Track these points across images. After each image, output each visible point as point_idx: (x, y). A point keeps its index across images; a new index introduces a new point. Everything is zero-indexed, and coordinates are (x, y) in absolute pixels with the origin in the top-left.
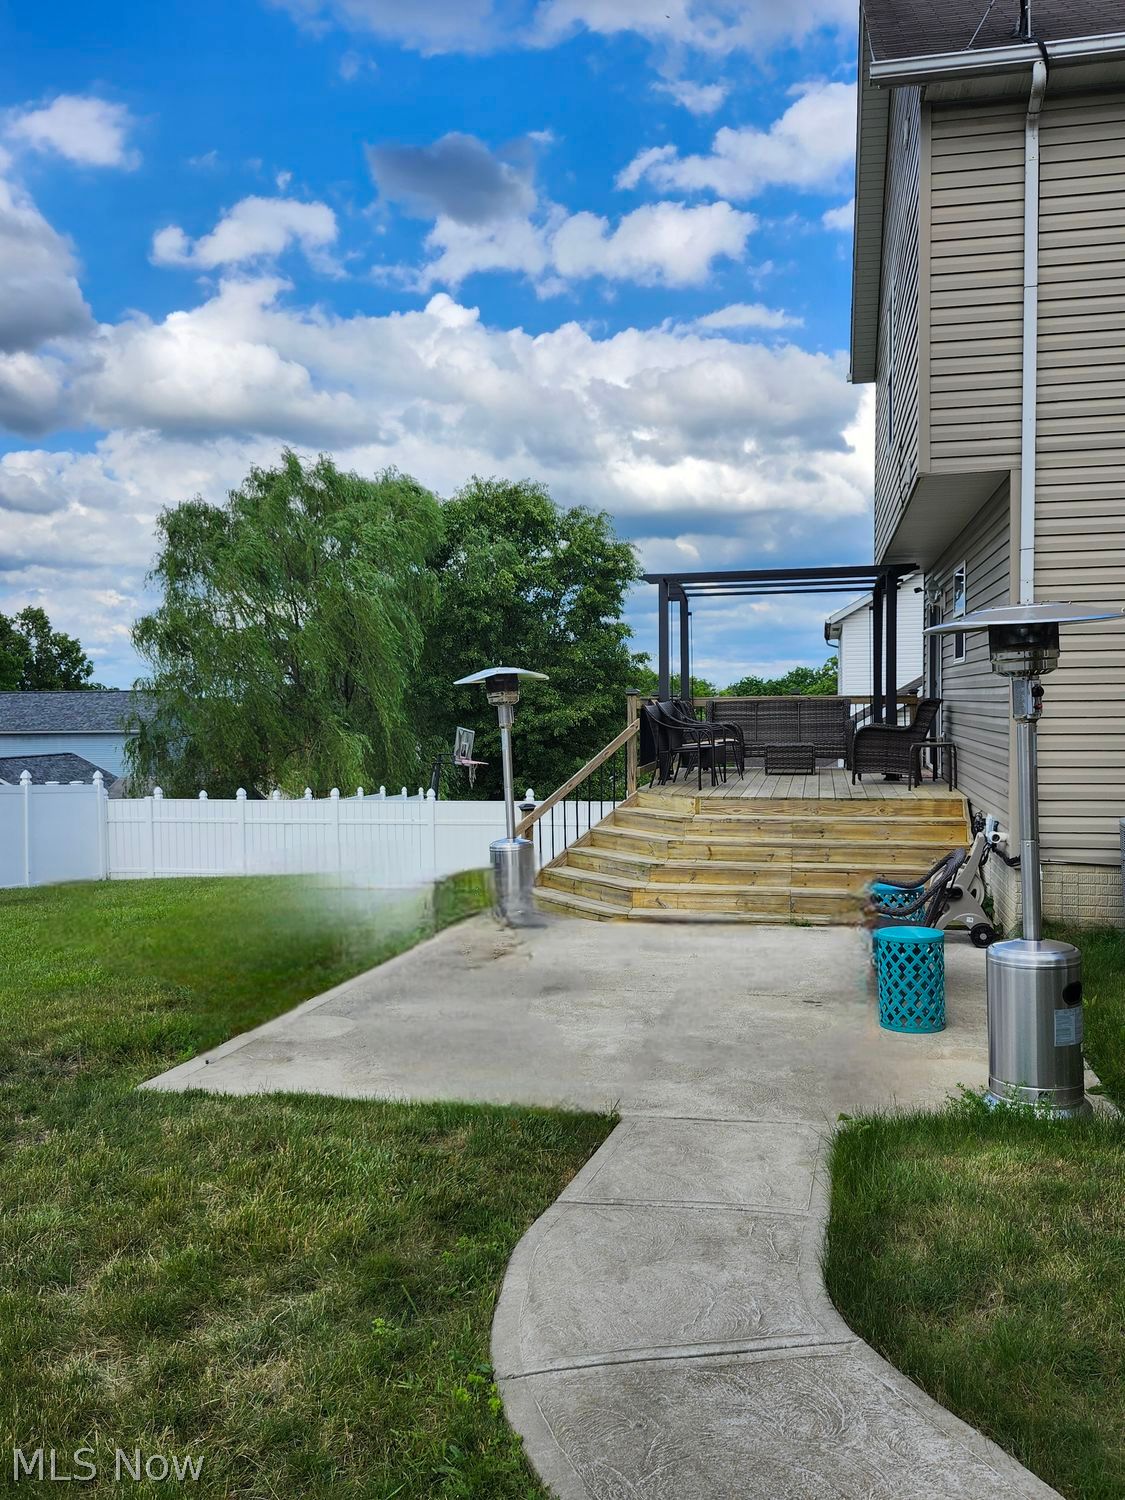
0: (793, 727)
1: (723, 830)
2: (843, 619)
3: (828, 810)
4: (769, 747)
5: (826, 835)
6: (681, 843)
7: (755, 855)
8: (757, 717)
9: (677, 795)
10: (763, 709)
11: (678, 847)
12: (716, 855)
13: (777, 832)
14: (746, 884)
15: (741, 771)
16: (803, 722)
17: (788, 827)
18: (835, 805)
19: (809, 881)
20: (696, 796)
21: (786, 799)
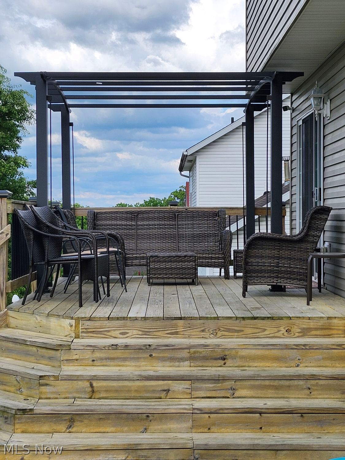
0: (172, 237)
1: (106, 359)
2: (197, 152)
3: (229, 330)
4: (152, 257)
5: (229, 362)
6: (56, 378)
7: (148, 391)
8: (137, 227)
9: (53, 315)
10: (143, 219)
11: (52, 383)
12: (99, 392)
13: (172, 359)
14: (136, 431)
15: (123, 282)
16: (181, 231)
17: (185, 354)
18: (236, 325)
19: (214, 424)
20: (76, 316)
21: (181, 318)
